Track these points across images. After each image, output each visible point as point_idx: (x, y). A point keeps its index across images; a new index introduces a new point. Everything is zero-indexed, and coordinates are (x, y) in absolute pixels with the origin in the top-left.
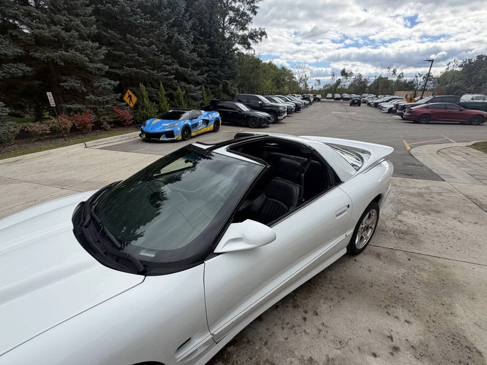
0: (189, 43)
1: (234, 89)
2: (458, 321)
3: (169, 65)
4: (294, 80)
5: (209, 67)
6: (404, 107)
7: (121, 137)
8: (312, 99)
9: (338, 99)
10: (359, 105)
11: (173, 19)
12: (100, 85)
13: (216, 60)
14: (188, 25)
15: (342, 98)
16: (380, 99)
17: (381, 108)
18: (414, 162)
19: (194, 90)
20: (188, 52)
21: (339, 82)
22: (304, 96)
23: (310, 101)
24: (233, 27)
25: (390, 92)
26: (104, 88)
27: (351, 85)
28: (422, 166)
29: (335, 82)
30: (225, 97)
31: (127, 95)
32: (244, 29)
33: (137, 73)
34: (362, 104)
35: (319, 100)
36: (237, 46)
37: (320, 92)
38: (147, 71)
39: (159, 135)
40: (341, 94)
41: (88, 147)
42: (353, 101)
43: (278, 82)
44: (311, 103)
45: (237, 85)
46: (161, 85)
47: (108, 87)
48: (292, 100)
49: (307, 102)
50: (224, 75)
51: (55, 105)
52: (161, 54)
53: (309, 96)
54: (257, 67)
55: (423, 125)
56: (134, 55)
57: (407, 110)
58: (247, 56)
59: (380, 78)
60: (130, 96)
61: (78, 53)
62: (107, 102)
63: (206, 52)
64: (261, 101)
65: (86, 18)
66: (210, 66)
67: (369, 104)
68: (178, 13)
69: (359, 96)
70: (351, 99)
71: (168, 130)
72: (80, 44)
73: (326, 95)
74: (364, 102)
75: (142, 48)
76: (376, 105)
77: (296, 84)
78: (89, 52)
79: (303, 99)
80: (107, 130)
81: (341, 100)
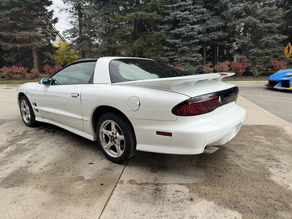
2: (31, 188)
60: (289, 48)
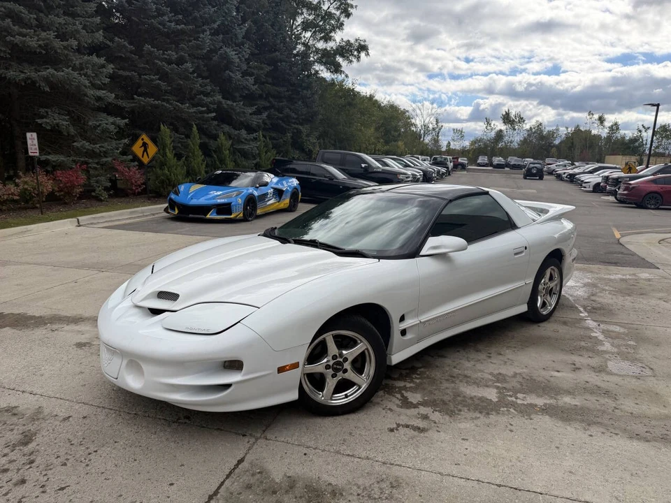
0: (241, 60)
1: (312, 141)
3: (207, 95)
4: (413, 129)
5: (269, 102)
6: (617, 182)
7: (131, 213)
8: (451, 165)
9: (499, 166)
10: (541, 178)
11: (218, 23)
12: (100, 125)
13: (282, 89)
14: (240, 32)
15: (507, 165)
16: (579, 169)
17: (581, 184)
18: (623, 250)
19: (246, 139)
20: (239, 75)
21: (500, 135)
22: (435, 159)
23: (448, 168)
24: (308, 34)
25: (597, 157)
26: (104, 131)
27: (525, 142)
28: (634, 254)
29: (493, 134)
30: (297, 154)
31: (140, 143)
32: (327, 38)
33: (156, 107)
34: (545, 177)
35: (463, 167)
36: (317, 67)
37: (463, 152)
38: (171, 104)
39: (205, 209)
40: (505, 158)
41: (82, 225)
42: (529, 170)
43: (387, 132)
44: (449, 173)
45: (317, 134)
46: (195, 129)
47: (112, 128)
48: (415, 165)
49: (443, 170)
50: (295, 116)
51: (38, 154)
52: (197, 77)
53: (446, 159)
54: (350, 104)
55: (651, 211)
56: (152, 77)
57: (623, 186)
58: (333, 83)
59: (577, 131)
60: (145, 145)
61: (76, 74)
62: (106, 154)
63: (266, 76)
64: (365, 162)
65: (87, 19)
66: (271, 99)
67: (559, 177)
68: (226, 13)
69: (541, 162)
70: (525, 167)
71: (222, 201)
72: (77, 60)
73: (477, 158)
74: (551, 173)
75: (167, 68)
76: (572, 179)
77: (417, 136)
78: (89, 72)
79: (434, 164)
80: (101, 201)
81: (506, 169)
